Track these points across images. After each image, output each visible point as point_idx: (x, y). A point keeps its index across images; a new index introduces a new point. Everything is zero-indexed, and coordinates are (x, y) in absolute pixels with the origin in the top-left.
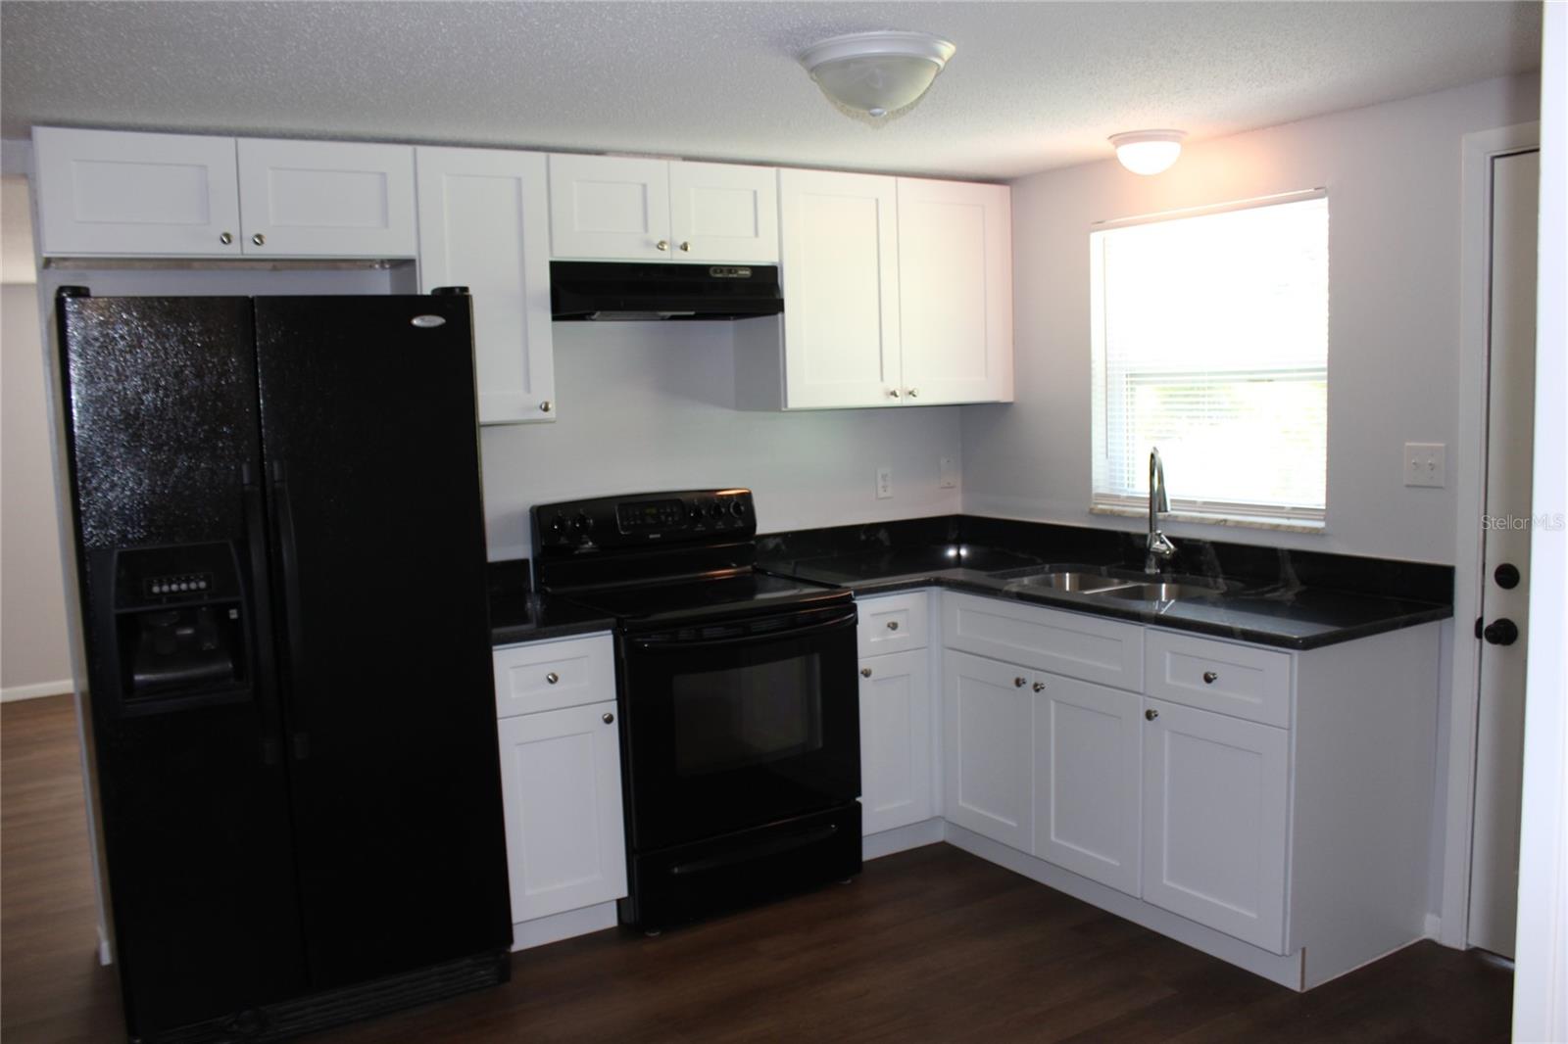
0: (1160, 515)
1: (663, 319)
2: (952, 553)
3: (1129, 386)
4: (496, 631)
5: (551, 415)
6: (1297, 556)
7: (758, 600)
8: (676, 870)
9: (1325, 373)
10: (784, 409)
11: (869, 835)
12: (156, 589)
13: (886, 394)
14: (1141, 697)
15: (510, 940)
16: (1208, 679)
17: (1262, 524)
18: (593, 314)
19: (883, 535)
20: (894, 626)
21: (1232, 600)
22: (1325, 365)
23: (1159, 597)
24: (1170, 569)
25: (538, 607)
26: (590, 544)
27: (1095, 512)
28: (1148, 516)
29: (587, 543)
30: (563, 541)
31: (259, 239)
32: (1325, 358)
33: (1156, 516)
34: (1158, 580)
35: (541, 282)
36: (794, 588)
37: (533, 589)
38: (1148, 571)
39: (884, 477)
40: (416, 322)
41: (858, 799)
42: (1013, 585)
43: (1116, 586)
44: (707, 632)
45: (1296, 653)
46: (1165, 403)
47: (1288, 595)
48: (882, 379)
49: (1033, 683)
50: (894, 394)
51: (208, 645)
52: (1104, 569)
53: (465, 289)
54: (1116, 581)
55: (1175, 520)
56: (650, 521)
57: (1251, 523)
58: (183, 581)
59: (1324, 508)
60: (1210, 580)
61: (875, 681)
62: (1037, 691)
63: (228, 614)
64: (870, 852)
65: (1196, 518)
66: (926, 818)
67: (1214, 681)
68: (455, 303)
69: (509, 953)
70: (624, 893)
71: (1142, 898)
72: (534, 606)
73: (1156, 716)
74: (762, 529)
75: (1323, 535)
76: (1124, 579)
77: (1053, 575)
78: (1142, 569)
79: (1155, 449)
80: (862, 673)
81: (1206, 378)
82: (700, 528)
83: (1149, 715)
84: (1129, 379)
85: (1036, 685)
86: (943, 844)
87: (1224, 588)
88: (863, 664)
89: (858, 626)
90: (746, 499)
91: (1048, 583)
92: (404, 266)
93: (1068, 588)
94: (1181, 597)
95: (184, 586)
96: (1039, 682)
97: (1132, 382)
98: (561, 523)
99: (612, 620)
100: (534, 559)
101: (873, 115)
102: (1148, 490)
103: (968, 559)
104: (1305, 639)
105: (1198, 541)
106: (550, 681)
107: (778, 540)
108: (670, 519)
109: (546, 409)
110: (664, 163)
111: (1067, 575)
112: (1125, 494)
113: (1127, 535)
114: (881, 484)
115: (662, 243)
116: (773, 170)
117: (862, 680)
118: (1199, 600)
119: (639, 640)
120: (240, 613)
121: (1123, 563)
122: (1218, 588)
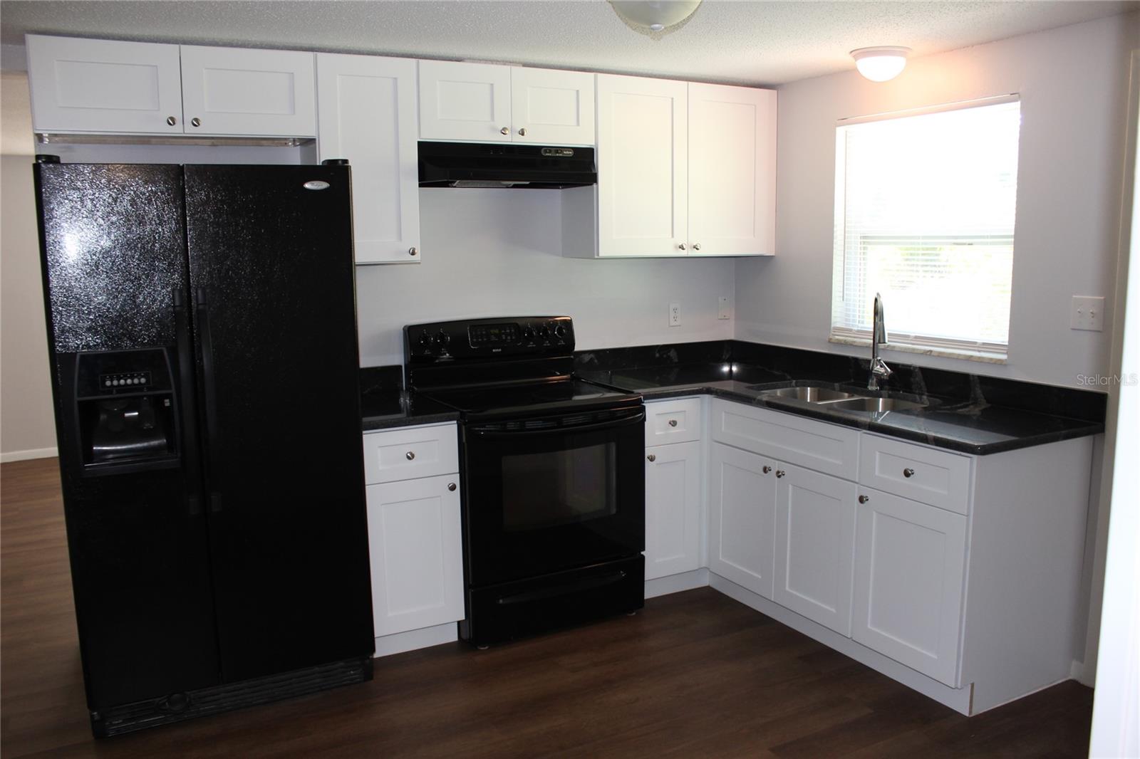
0: (881, 346)
1: (507, 187)
2: (726, 369)
3: (862, 246)
4: (365, 420)
5: (417, 258)
6: (985, 381)
7: (574, 400)
8: (501, 601)
9: (1013, 240)
10: (596, 257)
11: (649, 580)
12: (108, 383)
13: (676, 247)
14: (856, 485)
15: (373, 650)
16: (907, 474)
17: (959, 355)
18: (454, 182)
19: (673, 354)
20: (674, 424)
21: (931, 413)
22: (1013, 233)
23: (878, 409)
24: (887, 387)
25: (408, 401)
26: (447, 355)
27: (832, 341)
28: (872, 346)
29: (445, 354)
30: (427, 352)
31: (196, 122)
32: (1013, 227)
33: (877, 346)
34: (877, 395)
35: (411, 158)
36: (598, 392)
37: (404, 388)
38: (870, 388)
39: (675, 310)
40: (307, 186)
41: (642, 553)
42: (765, 395)
43: (846, 398)
44: (529, 425)
45: (975, 457)
46: (907, 260)
47: (975, 411)
48: (673, 236)
49: (776, 470)
50: (682, 247)
51: (147, 425)
52: (837, 385)
53: (346, 161)
54: (846, 395)
55: (892, 349)
56: (493, 338)
57: (950, 354)
58: (129, 378)
59: (1007, 344)
60: (917, 397)
61: (657, 464)
62: (779, 477)
63: (163, 403)
64: (650, 592)
65: (909, 348)
66: (696, 568)
67: (912, 476)
68: (338, 172)
69: (373, 659)
70: (462, 617)
71: (851, 638)
72: (405, 401)
73: (867, 500)
74: (579, 346)
75: (1005, 365)
76: (852, 393)
77: (798, 388)
78: (866, 386)
79: (878, 294)
80: (648, 458)
81: (921, 241)
82: (531, 345)
83: (862, 500)
84: (862, 240)
85: (778, 472)
86: (708, 588)
87: (927, 404)
88: (648, 451)
89: (646, 423)
90: (568, 324)
91: (794, 396)
92: (308, 143)
93: (809, 401)
94: (894, 409)
95: (129, 381)
96: (781, 470)
97: (864, 242)
98: (426, 339)
99: (457, 413)
100: (405, 365)
101: (653, 29)
102: (872, 326)
103: (737, 374)
104: (983, 447)
105: (910, 366)
106: (408, 458)
107: (592, 356)
108: (509, 338)
109: (413, 254)
110: (507, 68)
111: (809, 388)
112: (856, 329)
113: (856, 359)
114: (672, 314)
115: (504, 129)
116: (592, 75)
117: (647, 462)
118: (907, 412)
119: (477, 429)
120: (171, 402)
121: (852, 381)
122: (922, 403)
